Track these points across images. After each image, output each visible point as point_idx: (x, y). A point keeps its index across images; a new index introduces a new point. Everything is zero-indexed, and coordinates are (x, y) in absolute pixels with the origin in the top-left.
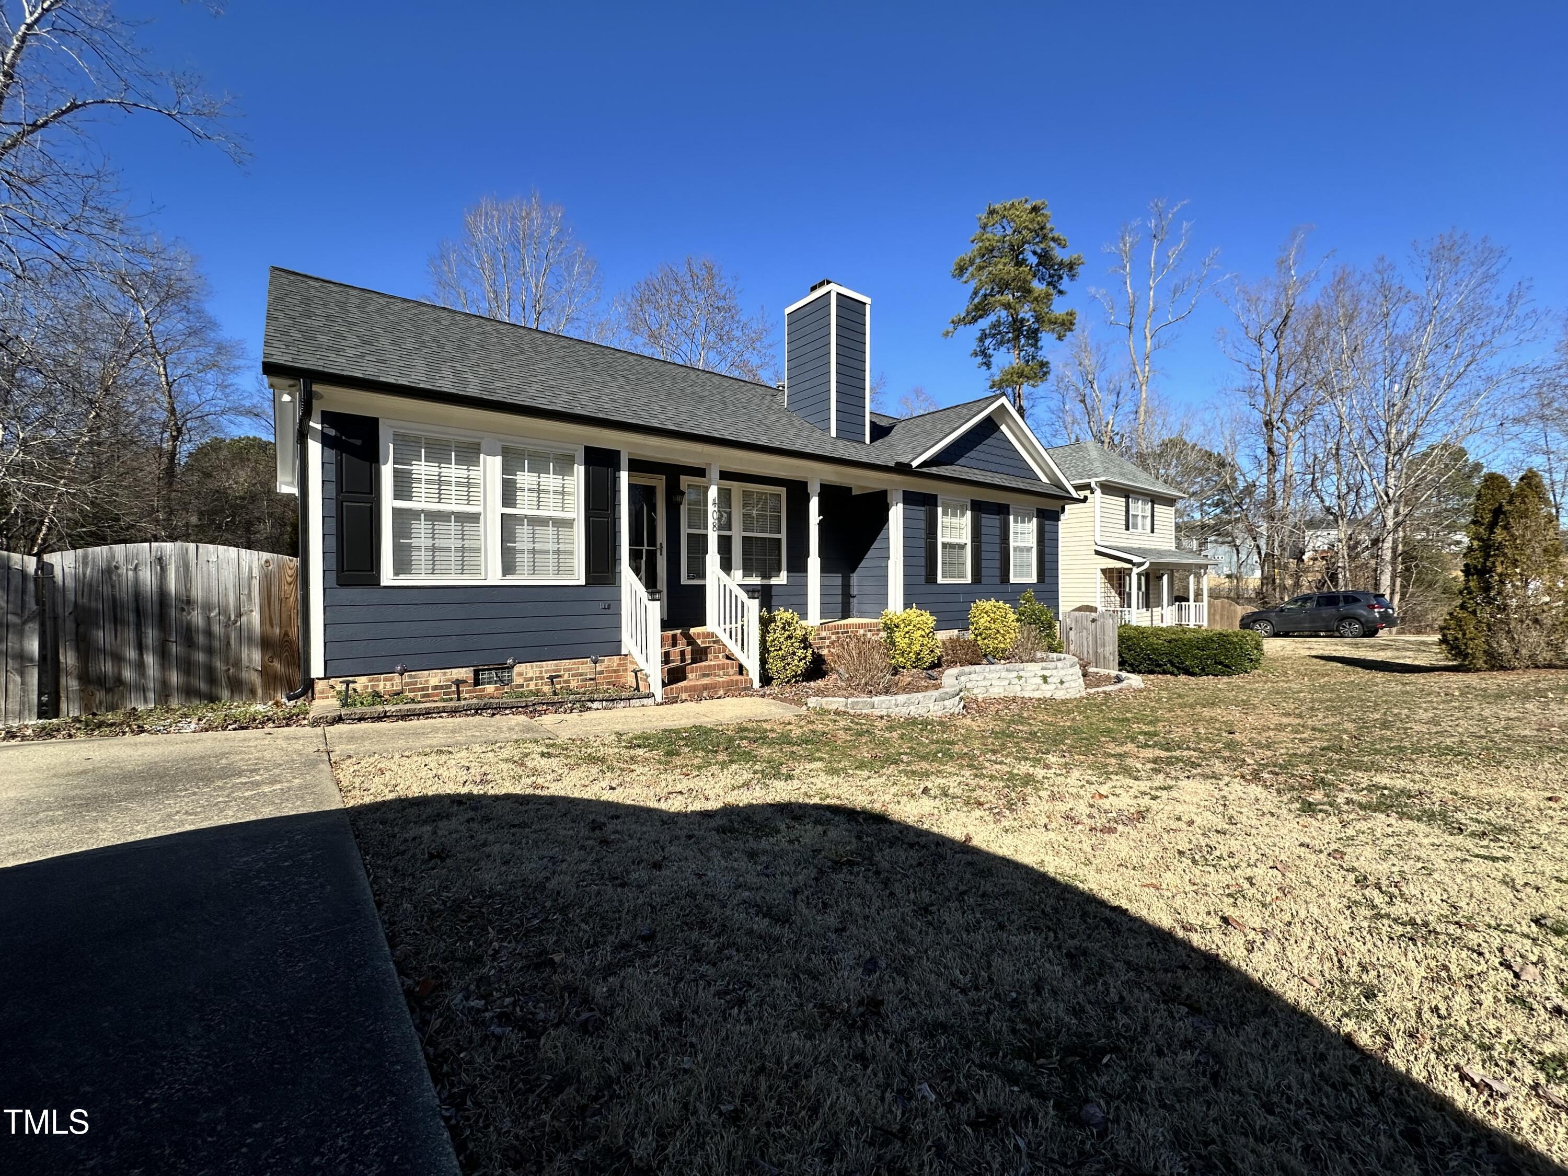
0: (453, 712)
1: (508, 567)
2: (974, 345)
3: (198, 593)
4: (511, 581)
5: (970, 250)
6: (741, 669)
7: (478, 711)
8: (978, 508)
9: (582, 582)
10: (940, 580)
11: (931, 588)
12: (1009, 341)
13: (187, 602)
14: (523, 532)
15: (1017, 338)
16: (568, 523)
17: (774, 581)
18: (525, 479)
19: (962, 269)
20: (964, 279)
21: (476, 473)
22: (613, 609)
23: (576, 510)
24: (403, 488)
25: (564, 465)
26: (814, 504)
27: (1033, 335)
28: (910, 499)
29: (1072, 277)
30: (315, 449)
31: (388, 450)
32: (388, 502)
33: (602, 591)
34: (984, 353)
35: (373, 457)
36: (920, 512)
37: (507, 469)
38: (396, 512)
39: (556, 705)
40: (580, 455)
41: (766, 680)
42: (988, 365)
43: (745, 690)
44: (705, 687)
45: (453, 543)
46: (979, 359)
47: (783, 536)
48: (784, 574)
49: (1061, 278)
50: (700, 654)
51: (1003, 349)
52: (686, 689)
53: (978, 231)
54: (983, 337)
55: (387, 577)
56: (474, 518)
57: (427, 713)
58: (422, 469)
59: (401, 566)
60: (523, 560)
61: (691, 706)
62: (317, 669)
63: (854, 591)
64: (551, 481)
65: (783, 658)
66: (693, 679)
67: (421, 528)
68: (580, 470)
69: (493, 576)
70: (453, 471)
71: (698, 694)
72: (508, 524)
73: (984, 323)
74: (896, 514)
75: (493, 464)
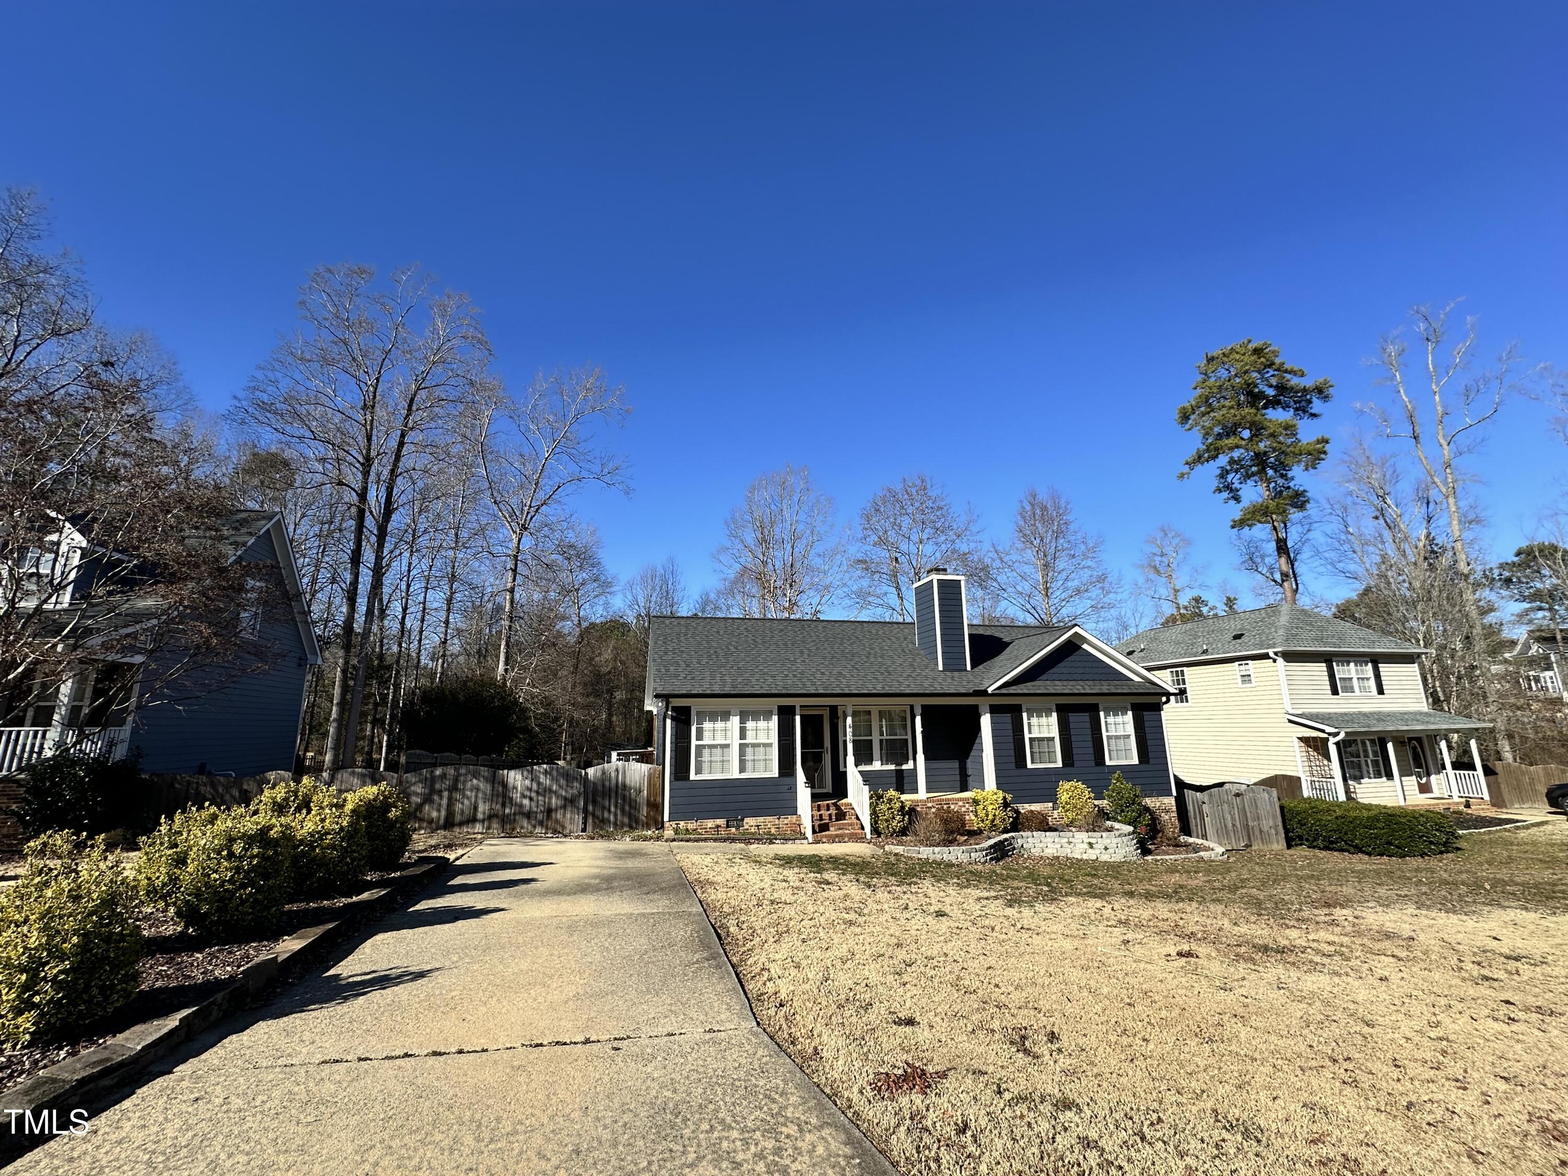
0: (715, 840)
1: (742, 770)
2: (1215, 483)
3: (628, 782)
4: (744, 776)
5: (1190, 398)
6: (863, 828)
7: (725, 840)
8: (1064, 712)
9: (777, 775)
10: (1030, 765)
11: (1021, 771)
12: (1253, 474)
13: (624, 785)
14: (749, 750)
15: (1263, 471)
16: (770, 745)
17: (904, 767)
18: (750, 725)
19: (1185, 417)
20: (1187, 427)
21: (729, 724)
22: (793, 789)
23: (774, 739)
24: (699, 737)
25: (767, 716)
26: (918, 720)
27: (1282, 468)
28: (994, 710)
29: (1326, 398)
30: (668, 722)
31: (694, 718)
32: (694, 742)
33: (787, 780)
34: (1229, 487)
35: (689, 725)
36: (1007, 718)
37: (742, 721)
38: (697, 746)
39: (759, 840)
40: (776, 710)
41: (875, 833)
42: (1237, 499)
43: (861, 839)
44: (837, 836)
45: (719, 758)
46: (1225, 495)
47: (909, 737)
48: (910, 762)
49: (1310, 402)
50: (841, 815)
51: (1250, 483)
52: (826, 836)
53: (1200, 378)
54: (1224, 473)
55: (693, 776)
56: (727, 746)
57: (705, 840)
58: (707, 725)
59: (699, 771)
60: (749, 765)
61: (826, 846)
62: (666, 818)
63: (969, 772)
64: (762, 724)
65: (887, 821)
66: (833, 831)
67: (706, 752)
68: (775, 718)
69: (735, 774)
70: (719, 725)
71: (833, 840)
72: (742, 747)
73: (1223, 460)
74: (986, 721)
75: (735, 720)
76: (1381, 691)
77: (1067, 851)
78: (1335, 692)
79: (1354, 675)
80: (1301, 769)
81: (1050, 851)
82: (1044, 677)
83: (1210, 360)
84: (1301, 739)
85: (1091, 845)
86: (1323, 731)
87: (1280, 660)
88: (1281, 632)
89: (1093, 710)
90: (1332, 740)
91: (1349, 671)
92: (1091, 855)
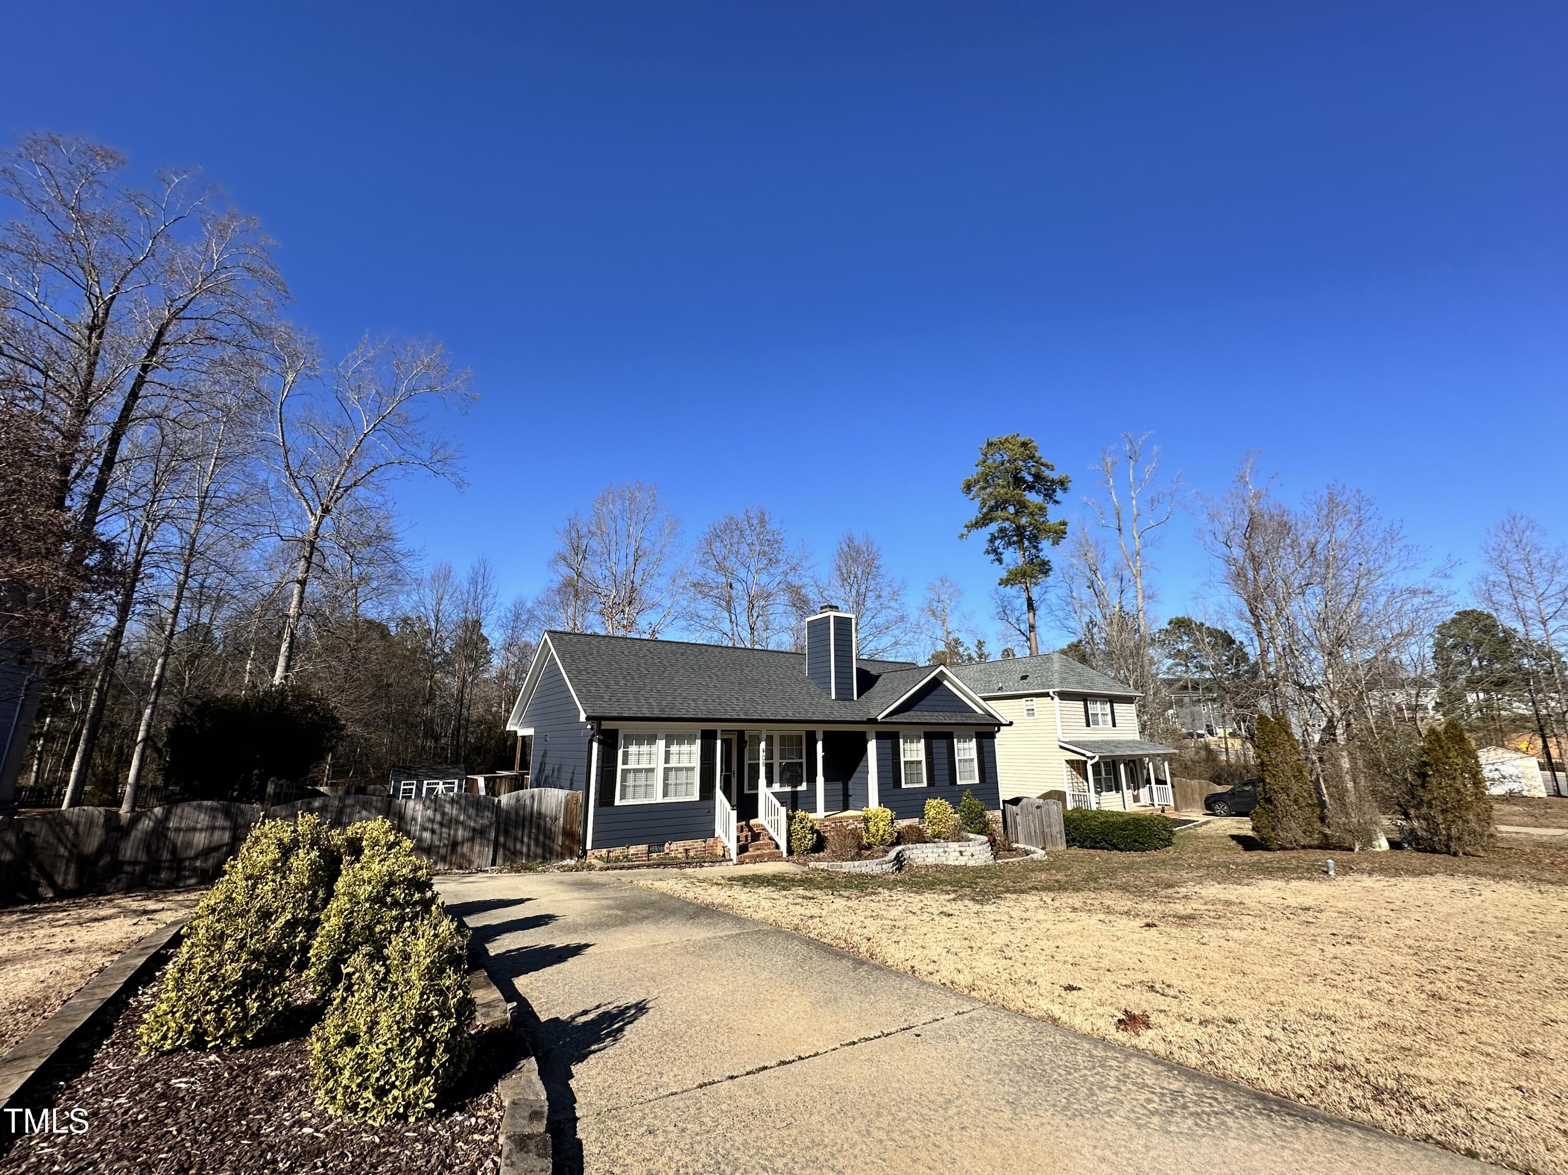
1: (665, 794)
2: (986, 546)
3: (543, 810)
4: (667, 800)
5: (973, 472)
6: (777, 847)
7: (658, 866)
8: (929, 738)
9: (698, 799)
10: (904, 786)
11: (897, 791)
12: (1014, 543)
13: (539, 813)
14: (672, 774)
15: (1020, 542)
16: (692, 769)
17: (799, 789)
18: (674, 748)
19: (968, 487)
20: (971, 496)
21: (654, 748)
22: (711, 812)
23: (696, 763)
24: (625, 761)
25: (691, 742)
26: (820, 745)
27: (1034, 539)
28: (880, 736)
29: (1065, 490)
30: (595, 745)
31: (621, 741)
32: (620, 766)
33: (706, 803)
34: (995, 551)
35: (616, 749)
36: (888, 743)
37: (667, 746)
38: (623, 770)
39: (689, 864)
40: (699, 735)
41: (790, 852)
42: (1000, 561)
43: (778, 858)
44: (758, 856)
45: (643, 783)
46: (992, 556)
47: (804, 760)
48: (804, 784)
49: (1054, 491)
50: (756, 837)
51: (1011, 549)
52: (749, 857)
53: (981, 457)
54: (993, 539)
55: (617, 802)
56: (652, 770)
58: (633, 749)
59: (623, 797)
60: (671, 789)
61: (751, 866)
62: (589, 845)
63: (851, 792)
64: (685, 748)
65: (800, 839)
66: (751, 852)
67: (631, 776)
68: (699, 742)
69: (659, 799)
70: (645, 748)
71: (755, 860)
72: (667, 771)
73: (993, 527)
74: (872, 746)
75: (661, 743)
76: (1114, 725)
77: (943, 860)
78: (1088, 725)
79: (1099, 712)
80: (1066, 785)
81: (931, 860)
82: (916, 708)
83: (990, 444)
84: (1067, 761)
85: (961, 853)
86: (1084, 755)
87: (1056, 698)
88: (1056, 676)
89: (949, 737)
90: (1090, 762)
91: (1096, 708)
92: (962, 861)
